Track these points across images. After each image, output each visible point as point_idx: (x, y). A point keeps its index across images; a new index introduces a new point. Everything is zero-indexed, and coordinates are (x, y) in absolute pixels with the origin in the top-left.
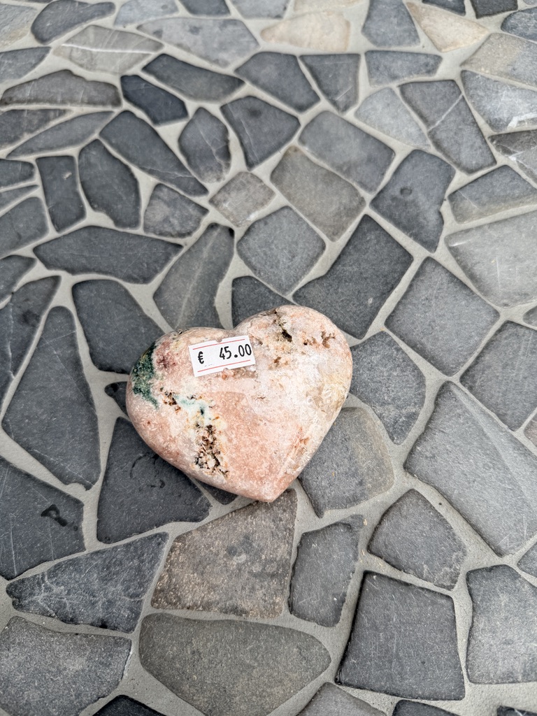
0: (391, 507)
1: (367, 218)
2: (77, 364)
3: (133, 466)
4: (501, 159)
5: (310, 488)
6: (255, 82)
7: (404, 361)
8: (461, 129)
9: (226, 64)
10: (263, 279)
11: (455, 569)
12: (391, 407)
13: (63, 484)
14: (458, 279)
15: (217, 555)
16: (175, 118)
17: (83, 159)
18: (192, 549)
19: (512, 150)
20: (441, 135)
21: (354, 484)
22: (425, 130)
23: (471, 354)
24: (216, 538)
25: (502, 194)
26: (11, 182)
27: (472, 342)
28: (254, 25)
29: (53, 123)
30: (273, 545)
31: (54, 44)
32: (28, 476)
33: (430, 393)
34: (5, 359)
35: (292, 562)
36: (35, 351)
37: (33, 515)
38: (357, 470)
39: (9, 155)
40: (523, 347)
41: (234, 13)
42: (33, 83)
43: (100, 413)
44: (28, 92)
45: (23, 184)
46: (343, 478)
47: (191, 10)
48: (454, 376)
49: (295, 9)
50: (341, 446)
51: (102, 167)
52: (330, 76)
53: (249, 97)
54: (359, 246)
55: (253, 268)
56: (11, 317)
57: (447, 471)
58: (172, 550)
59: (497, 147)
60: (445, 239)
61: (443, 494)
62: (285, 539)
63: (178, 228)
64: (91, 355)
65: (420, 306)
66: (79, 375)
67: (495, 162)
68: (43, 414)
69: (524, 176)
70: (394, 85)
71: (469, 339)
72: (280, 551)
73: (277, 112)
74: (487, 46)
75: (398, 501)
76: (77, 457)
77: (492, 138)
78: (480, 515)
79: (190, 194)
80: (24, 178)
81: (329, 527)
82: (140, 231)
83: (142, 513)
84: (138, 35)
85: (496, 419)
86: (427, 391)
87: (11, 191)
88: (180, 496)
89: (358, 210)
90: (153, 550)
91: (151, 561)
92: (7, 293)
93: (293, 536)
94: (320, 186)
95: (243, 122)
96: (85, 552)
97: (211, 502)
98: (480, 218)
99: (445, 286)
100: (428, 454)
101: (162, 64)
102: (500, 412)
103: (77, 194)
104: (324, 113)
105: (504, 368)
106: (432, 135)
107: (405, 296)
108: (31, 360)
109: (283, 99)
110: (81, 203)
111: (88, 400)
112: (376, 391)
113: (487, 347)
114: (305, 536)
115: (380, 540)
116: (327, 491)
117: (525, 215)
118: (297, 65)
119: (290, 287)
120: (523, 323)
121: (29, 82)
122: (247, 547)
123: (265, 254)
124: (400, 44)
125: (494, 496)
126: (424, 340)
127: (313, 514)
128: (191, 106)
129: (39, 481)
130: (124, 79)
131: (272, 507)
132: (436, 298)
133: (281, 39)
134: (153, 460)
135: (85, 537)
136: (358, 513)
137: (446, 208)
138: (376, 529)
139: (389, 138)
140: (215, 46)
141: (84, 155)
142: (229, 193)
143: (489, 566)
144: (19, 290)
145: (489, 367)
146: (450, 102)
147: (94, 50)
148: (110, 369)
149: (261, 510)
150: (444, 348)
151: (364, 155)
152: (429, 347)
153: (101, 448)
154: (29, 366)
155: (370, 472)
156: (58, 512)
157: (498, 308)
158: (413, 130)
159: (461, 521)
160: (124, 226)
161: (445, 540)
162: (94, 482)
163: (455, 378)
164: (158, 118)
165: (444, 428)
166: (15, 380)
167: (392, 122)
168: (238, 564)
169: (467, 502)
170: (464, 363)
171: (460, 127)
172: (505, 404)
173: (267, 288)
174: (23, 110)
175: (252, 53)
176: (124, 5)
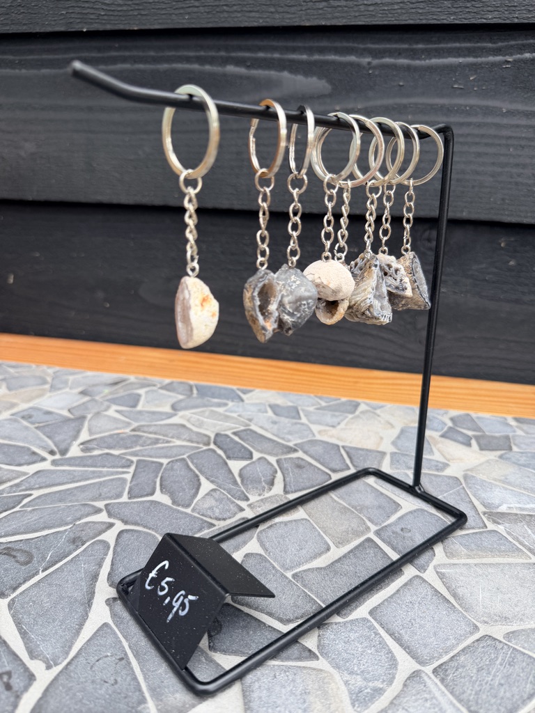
1: (369, 540)
2: (95, 577)
3: (98, 661)
6: (305, 452)
7: (380, 644)
8: (459, 504)
9: (289, 441)
10: (271, 558)
12: (359, 678)
13: (29, 658)
14: (442, 595)
16: (243, 458)
19: (501, 522)
23: (446, 653)
25: (490, 546)
28: (315, 428)
29: (160, 445)
31: (181, 413)
32: (4, 642)
33: (401, 675)
34: (43, 560)
36: (68, 562)
39: (121, 454)
40: (500, 658)
41: (304, 420)
43: (92, 615)
45: (120, 470)
48: (427, 667)
49: (346, 425)
50: (298, 697)
52: (361, 458)
53: (298, 458)
54: (358, 555)
55: (266, 550)
56: (64, 537)
59: (488, 519)
60: (434, 565)
63: (217, 515)
64: (109, 574)
65: (403, 606)
66: (92, 584)
67: (485, 527)
68: (46, 603)
69: (510, 539)
70: (409, 472)
71: (446, 640)
73: (316, 469)
74: (486, 464)
76: (54, 641)
79: (235, 498)
80: (123, 467)
82: (189, 511)
84: (237, 419)
86: (398, 673)
87: (110, 471)
89: (363, 533)
92: (71, 523)
94: (336, 513)
95: (290, 469)
98: (468, 558)
101: (247, 434)
105: (479, 671)
107: (391, 597)
108: (61, 566)
109: (323, 464)
110: (154, 488)
111: (89, 603)
112: (347, 660)
117: (509, 564)
118: (338, 450)
119: (291, 568)
120: (503, 640)
123: (279, 543)
126: (402, 632)
128: (256, 455)
129: (11, 649)
130: (217, 435)
132: (420, 603)
133: (332, 436)
134: (117, 661)
135: (19, 707)
137: (438, 547)
139: (399, 498)
141: (171, 464)
142: (264, 503)
144: (80, 524)
145: (464, 667)
146: (452, 487)
147: (205, 420)
150: (421, 642)
151: (376, 503)
152: (406, 637)
153: (78, 640)
154: (57, 569)
156: (10, 678)
157: (478, 624)
160: (179, 505)
162: (56, 664)
163: (428, 669)
164: (231, 456)
165: (409, 707)
166: (41, 575)
170: (439, 658)
171: (458, 502)
173: (271, 564)
175: (309, 439)
176: (234, 406)
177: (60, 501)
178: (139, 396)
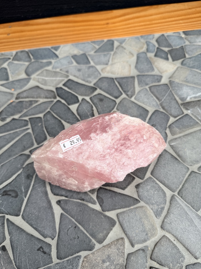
0: (157, 242)
2: (46, 193)
3: (68, 231)
4: (186, 112)
5: (129, 237)
6: (101, 89)
7: (158, 188)
8: (171, 102)
9: (90, 82)
11: (181, 265)
12: (155, 205)
13: (44, 238)
14: (174, 156)
15: (99, 263)
16: (75, 103)
17: (45, 118)
18: (90, 261)
19: (188, 108)
20: (164, 104)
21: (144, 235)
22: (159, 103)
23: (180, 184)
24: (98, 257)
25: (187, 125)
26: (21, 127)
27: (181, 180)
28: (99, 67)
29: (34, 105)
30: (118, 258)
32: (32, 235)
33: (168, 199)
34: (22, 192)
35: (125, 264)
36: (32, 189)
37: (34, 250)
38: (145, 229)
39: (20, 117)
40: (198, 180)
41: (92, 63)
42: (27, 91)
43: (55, 211)
44: (25, 94)
45: (25, 128)
46: (141, 233)
47: (78, 63)
48: (176, 192)
49: (112, 61)
50: (139, 221)
51: (52, 121)
52: (125, 85)
53: (99, 94)
56: (23, 176)
57: (176, 228)
58: (83, 262)
59: (184, 108)
60: (168, 142)
61: (175, 237)
62: (122, 256)
64: (51, 190)
65: (162, 167)
66: (47, 198)
67: (183, 113)
68: (36, 212)
69: (193, 118)
70: (147, 87)
71: (179, 178)
72: (120, 260)
73: (109, 99)
74: (177, 72)
75: (160, 240)
76: (48, 228)
77: (182, 104)
78: (188, 244)
80: (25, 126)
81: (137, 251)
83: (72, 248)
84: (61, 73)
85: (191, 207)
86: (167, 198)
87: (21, 130)
88: (85, 242)
90: (77, 262)
91: (76, 266)
92: (21, 168)
93: (124, 255)
95: (98, 103)
96: (53, 264)
97: (95, 243)
98: (180, 134)
99: (170, 160)
100: (169, 222)
101: (69, 83)
102: (192, 205)
103: (44, 131)
104: (124, 99)
105: (192, 189)
106: (161, 105)
108: (31, 192)
109: (110, 94)
110: (45, 134)
111: (50, 207)
112: (150, 199)
113: (186, 181)
114: (129, 255)
115: (155, 255)
116: (135, 238)
117: (195, 132)
118: (114, 82)
120: (198, 172)
121: (25, 91)
122: (109, 260)
124: (148, 72)
125: (193, 237)
126: (164, 180)
127: (131, 246)
128: (80, 98)
129: (36, 237)
130: (57, 89)
131: (117, 244)
132: (167, 164)
133: (108, 72)
134: (74, 228)
135: (53, 258)
136: (146, 245)
137: (168, 131)
138: (153, 251)
139: (147, 106)
140: (87, 76)
141: (45, 117)
143: (193, 263)
144: (25, 166)
145: (187, 189)
146: (166, 92)
147: (46, 78)
148: (57, 195)
149: (113, 246)
150: (172, 182)
152: (166, 182)
153: (56, 224)
154: (30, 195)
155: (150, 230)
156: (43, 249)
157: (189, 167)
158: (154, 103)
159: (182, 246)
161: (177, 254)
162: (55, 237)
163: (176, 193)
164: (69, 103)
165: (174, 212)
166: (26, 200)
167: (147, 101)
168: (106, 266)
169: (184, 239)
170: (179, 187)
171: (170, 101)
172: (193, 202)
174: (23, 101)
175: (99, 78)
176: (55, 62)
177: (10, 157)
178: (6, 69)
